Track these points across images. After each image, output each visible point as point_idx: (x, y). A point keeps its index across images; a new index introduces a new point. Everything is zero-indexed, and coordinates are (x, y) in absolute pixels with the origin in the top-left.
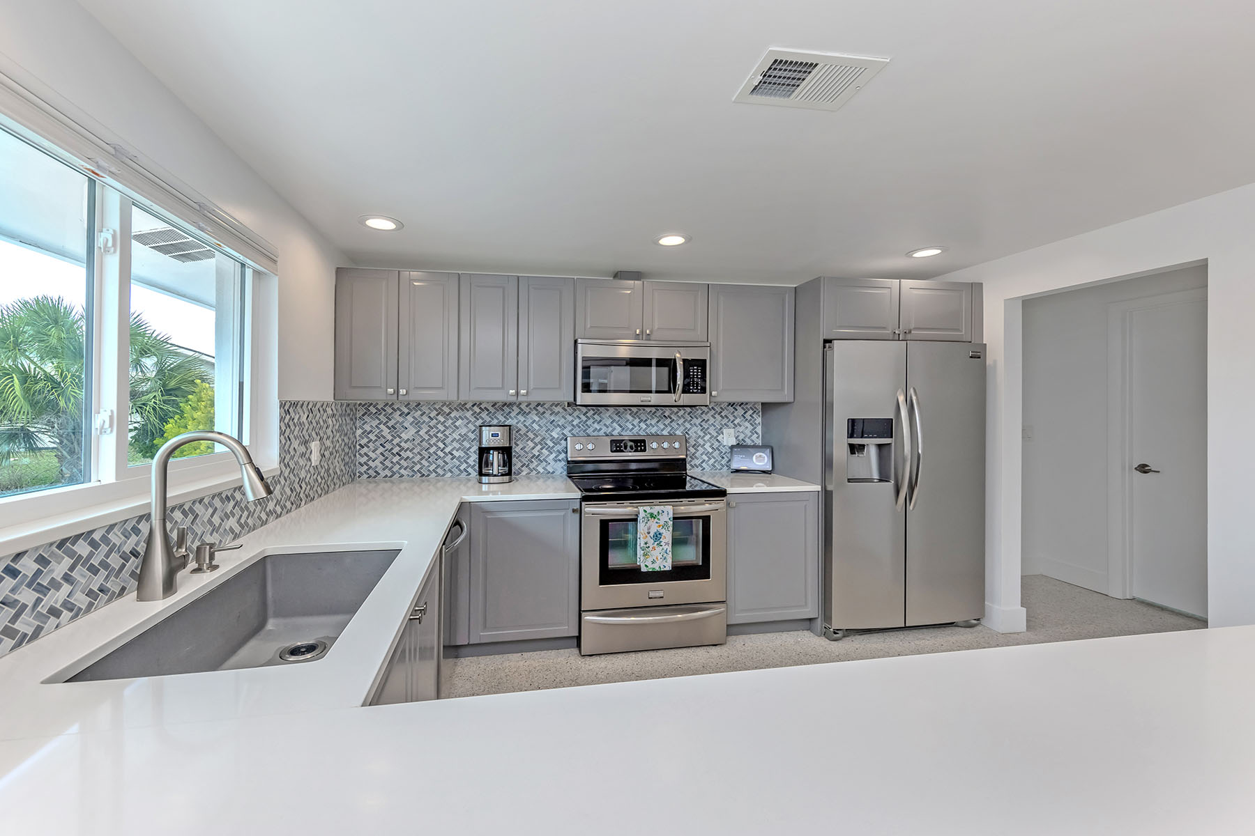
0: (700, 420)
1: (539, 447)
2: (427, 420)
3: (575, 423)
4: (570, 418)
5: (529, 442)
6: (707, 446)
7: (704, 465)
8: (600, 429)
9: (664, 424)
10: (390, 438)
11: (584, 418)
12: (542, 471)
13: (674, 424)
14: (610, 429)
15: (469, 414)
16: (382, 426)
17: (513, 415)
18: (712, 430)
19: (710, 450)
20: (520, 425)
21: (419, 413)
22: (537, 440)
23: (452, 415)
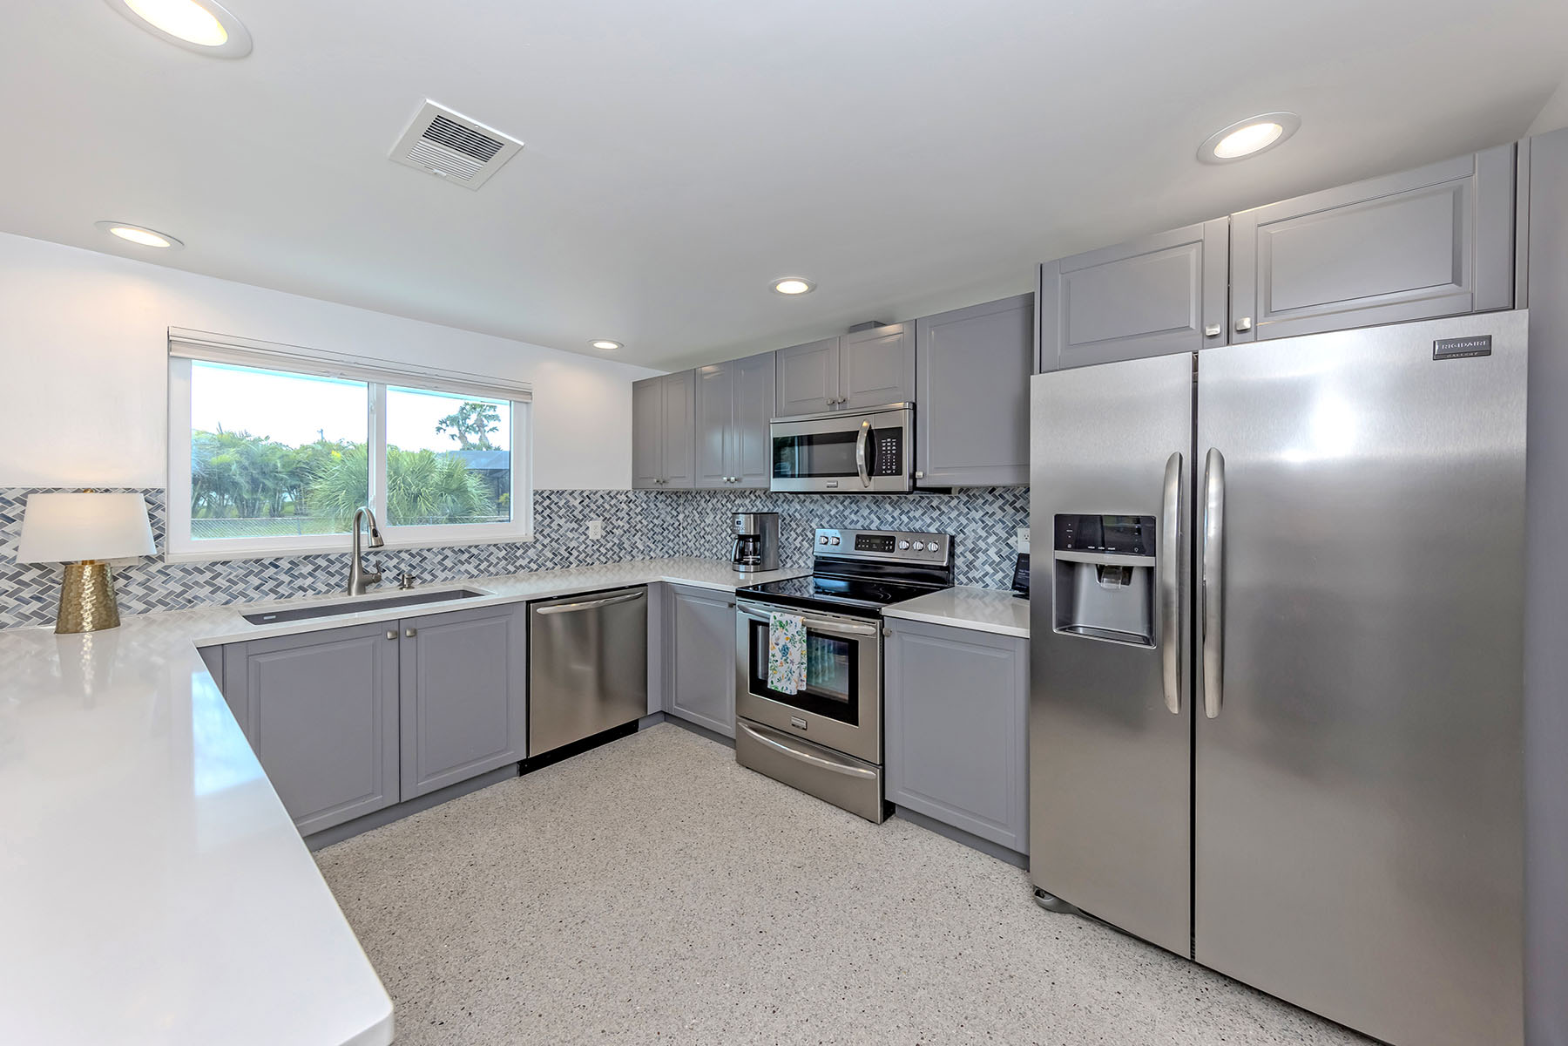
0: (981, 513)
1: (800, 538)
2: (721, 506)
3: (832, 513)
4: (827, 507)
5: (792, 533)
6: (992, 552)
7: (987, 579)
8: (858, 521)
9: (932, 518)
10: (699, 522)
11: (841, 508)
12: (803, 565)
13: (944, 518)
14: (868, 521)
15: (747, 501)
16: (694, 511)
17: (779, 503)
18: (999, 528)
19: (997, 559)
20: (785, 514)
21: (716, 500)
22: (799, 531)
23: (736, 502)
